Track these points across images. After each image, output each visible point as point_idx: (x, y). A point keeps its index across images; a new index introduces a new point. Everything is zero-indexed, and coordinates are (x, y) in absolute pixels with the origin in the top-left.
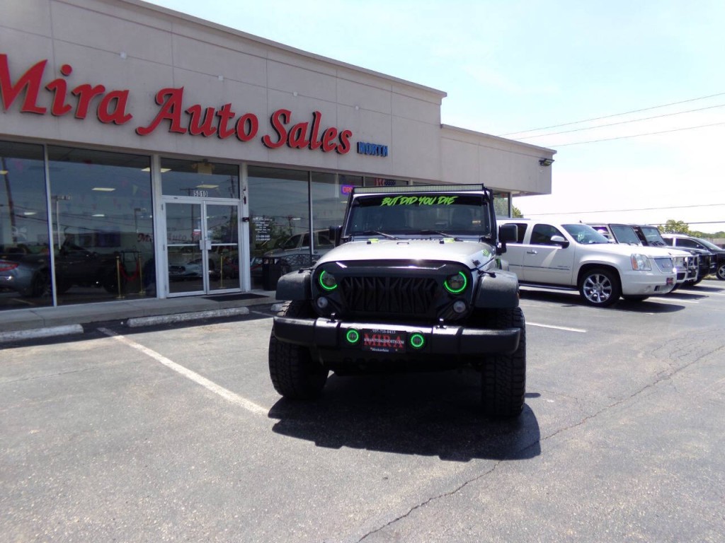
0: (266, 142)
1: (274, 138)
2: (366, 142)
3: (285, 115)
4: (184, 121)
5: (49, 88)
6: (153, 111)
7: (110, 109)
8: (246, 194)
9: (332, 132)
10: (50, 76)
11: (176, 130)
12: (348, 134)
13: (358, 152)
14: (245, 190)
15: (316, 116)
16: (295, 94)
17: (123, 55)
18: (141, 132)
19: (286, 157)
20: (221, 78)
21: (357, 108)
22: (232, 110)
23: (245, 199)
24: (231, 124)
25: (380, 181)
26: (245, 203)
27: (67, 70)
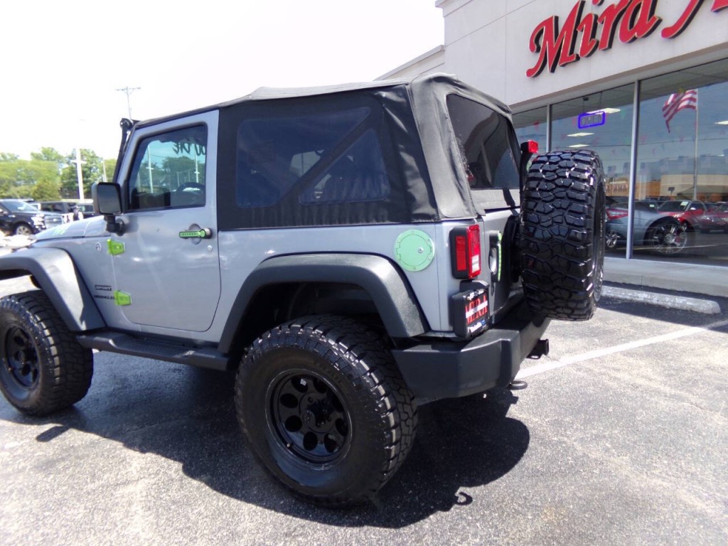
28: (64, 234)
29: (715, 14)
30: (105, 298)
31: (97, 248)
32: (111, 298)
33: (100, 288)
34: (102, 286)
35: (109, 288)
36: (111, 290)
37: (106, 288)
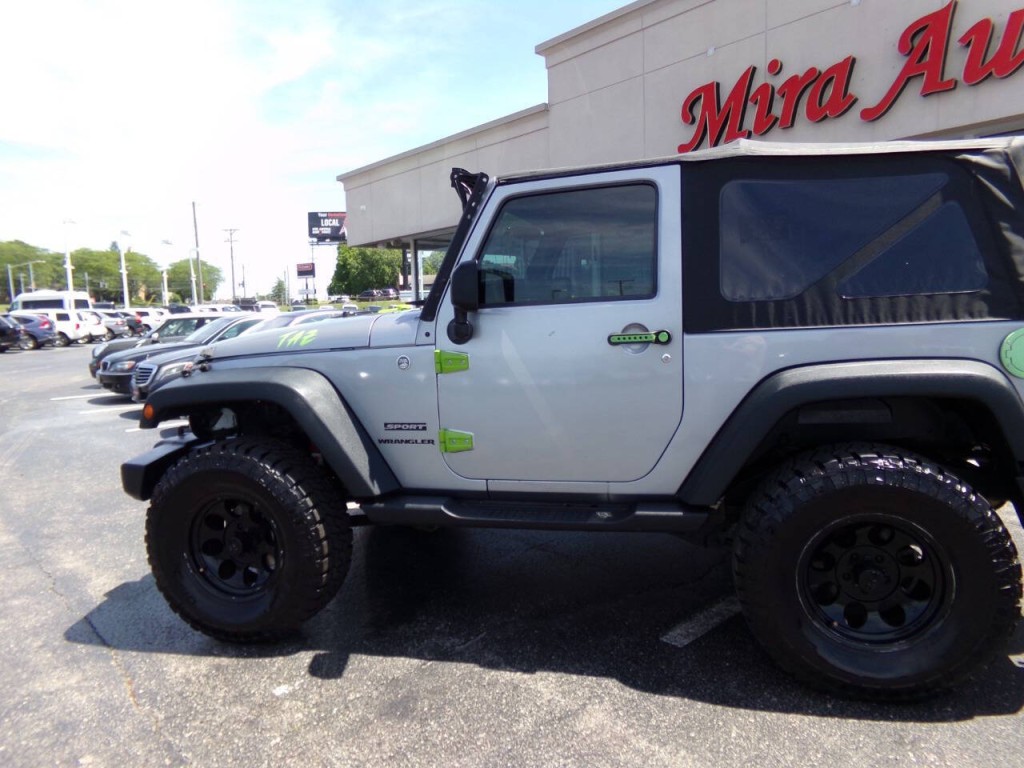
17: (854, 1)
28: (305, 345)
29: (922, 98)
30: (407, 442)
31: (399, 364)
32: (423, 442)
33: (396, 427)
34: (402, 424)
35: (421, 427)
36: (424, 429)
37: (411, 427)
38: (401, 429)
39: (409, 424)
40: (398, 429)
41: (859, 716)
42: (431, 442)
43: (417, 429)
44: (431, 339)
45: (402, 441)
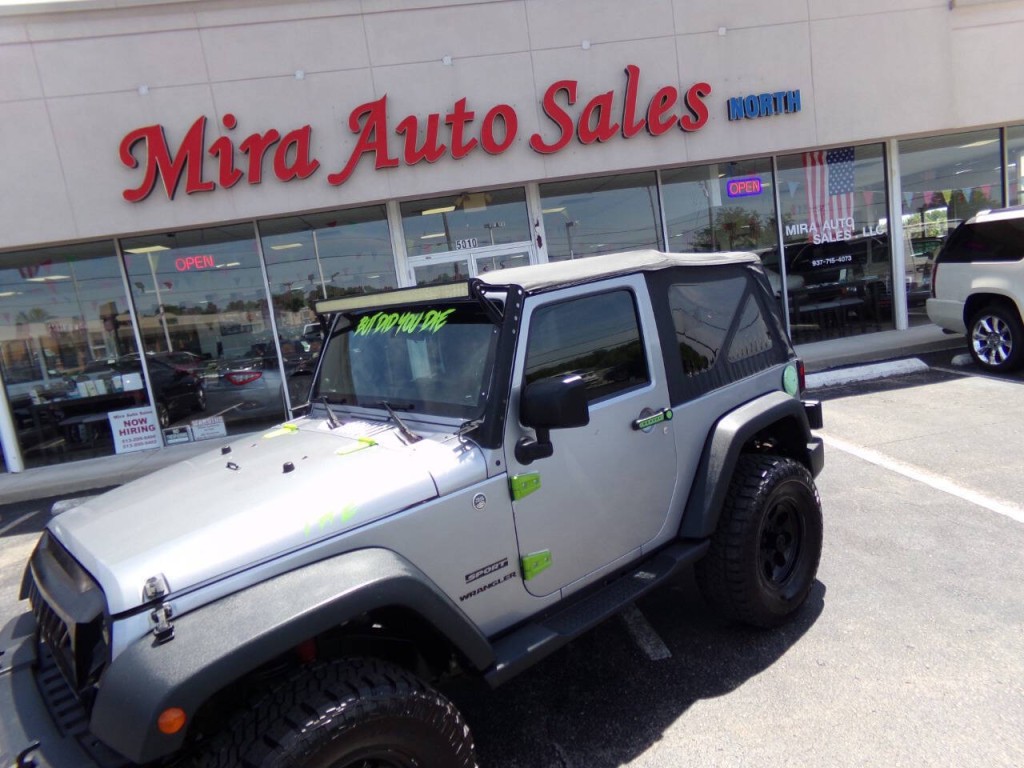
0: (537, 145)
1: (550, 135)
2: (744, 96)
3: (568, 88)
4: (396, 147)
5: (215, 151)
6: (350, 143)
7: (291, 158)
8: (541, 231)
9: (666, 96)
10: (213, 134)
11: (385, 164)
12: (702, 89)
13: (729, 119)
14: (537, 225)
15: (632, 73)
16: (586, 45)
17: (299, 75)
18: (337, 180)
19: (578, 161)
20: (447, 60)
21: (722, 31)
22: (468, 109)
23: (539, 239)
24: (472, 132)
25: (816, 155)
26: (540, 245)
27: (230, 121)
29: (375, 171)
30: (490, 585)
31: (476, 504)
32: (505, 579)
33: (478, 575)
34: (483, 569)
35: (502, 564)
36: (506, 564)
37: (493, 568)
38: (483, 575)
39: (491, 566)
40: (480, 576)
41: (793, 639)
42: (511, 575)
43: (500, 567)
44: (502, 467)
45: (485, 587)
